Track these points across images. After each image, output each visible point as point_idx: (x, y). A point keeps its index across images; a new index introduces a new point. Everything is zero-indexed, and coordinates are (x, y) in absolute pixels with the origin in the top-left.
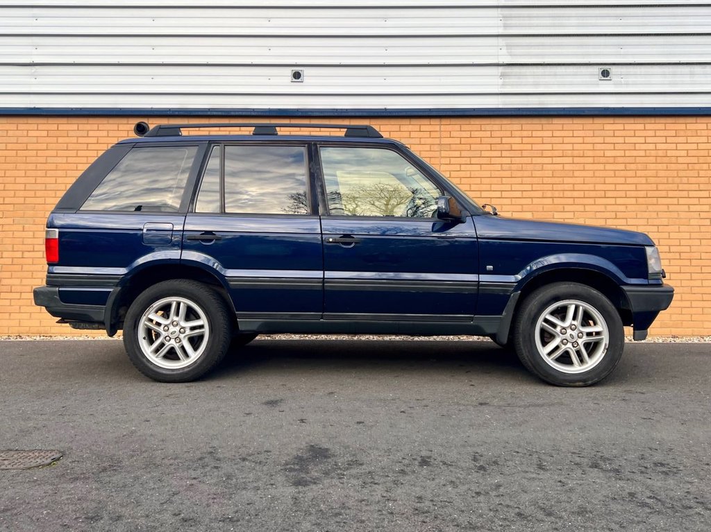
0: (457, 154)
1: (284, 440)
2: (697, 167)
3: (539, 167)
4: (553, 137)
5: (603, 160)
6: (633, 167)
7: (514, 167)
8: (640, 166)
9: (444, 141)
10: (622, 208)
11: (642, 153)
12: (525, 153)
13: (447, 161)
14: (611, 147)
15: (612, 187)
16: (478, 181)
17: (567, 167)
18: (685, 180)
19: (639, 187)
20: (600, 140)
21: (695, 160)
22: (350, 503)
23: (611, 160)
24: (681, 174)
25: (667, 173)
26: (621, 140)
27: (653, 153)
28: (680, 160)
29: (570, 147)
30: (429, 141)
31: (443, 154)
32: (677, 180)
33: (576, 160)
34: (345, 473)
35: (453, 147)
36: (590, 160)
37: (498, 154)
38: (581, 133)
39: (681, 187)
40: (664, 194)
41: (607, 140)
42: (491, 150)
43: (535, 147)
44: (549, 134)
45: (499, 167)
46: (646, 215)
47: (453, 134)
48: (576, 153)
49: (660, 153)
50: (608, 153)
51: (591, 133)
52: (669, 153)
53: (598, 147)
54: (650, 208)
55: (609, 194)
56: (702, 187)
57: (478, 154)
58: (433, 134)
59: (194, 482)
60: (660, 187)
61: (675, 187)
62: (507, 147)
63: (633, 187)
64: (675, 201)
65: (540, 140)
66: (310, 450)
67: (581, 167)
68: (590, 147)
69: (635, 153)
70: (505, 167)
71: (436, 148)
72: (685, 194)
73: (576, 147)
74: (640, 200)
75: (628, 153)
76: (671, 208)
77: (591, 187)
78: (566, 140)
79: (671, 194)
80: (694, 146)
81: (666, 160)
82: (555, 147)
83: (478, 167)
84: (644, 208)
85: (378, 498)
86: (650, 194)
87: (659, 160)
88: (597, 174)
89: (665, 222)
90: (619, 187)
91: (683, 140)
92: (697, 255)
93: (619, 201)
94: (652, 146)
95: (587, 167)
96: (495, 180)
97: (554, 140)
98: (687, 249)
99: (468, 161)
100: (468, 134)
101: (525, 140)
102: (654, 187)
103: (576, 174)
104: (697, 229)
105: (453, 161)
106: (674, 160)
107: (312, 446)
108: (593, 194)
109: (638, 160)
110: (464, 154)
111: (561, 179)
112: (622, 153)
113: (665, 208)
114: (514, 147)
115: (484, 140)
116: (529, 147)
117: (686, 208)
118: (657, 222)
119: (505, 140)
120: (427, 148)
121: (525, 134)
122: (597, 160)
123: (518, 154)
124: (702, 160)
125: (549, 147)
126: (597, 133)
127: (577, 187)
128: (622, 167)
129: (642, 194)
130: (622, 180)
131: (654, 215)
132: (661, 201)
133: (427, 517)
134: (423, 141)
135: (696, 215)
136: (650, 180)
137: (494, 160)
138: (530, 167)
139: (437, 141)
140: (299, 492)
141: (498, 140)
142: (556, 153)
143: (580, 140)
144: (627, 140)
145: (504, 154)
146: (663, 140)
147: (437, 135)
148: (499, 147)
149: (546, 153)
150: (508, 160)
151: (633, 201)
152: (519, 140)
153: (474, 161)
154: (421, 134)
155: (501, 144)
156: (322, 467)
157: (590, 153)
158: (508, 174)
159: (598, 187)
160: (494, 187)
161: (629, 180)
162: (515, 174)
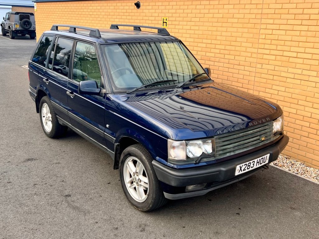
7: (309, 34)
16: (282, 43)
37: (299, 22)
45: (298, 33)
62: (307, 17)
70: (303, 33)
83: (283, 32)
96: (294, 44)
114: (312, 17)
137: (296, 28)
145: (304, 22)
148: (301, 17)
150: (305, 28)
153: (282, 27)
158: (304, 39)
160: (293, 49)
162: (309, 39)
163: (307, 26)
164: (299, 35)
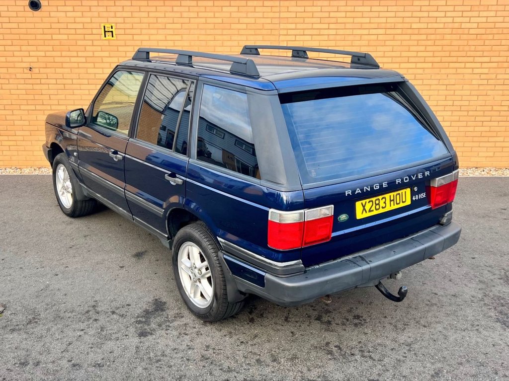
0: (293, 26)
1: (140, 294)
2: (484, 37)
3: (358, 38)
4: (371, 11)
5: (410, 31)
6: (433, 37)
7: (338, 37)
8: (438, 37)
9: (283, 15)
10: (420, 71)
11: (441, 26)
12: (348, 26)
13: (284, 32)
14: (417, 20)
15: (414, 54)
17: (380, 37)
18: (473, 48)
19: (436, 54)
20: (409, 14)
21: (483, 31)
22: (168, 352)
23: (416, 31)
24: (471, 43)
25: (460, 43)
26: (426, 14)
27: (451, 26)
28: (472, 31)
29: (384, 20)
30: (271, 15)
31: (282, 26)
32: (467, 48)
33: (389, 31)
34: (171, 325)
35: (290, 20)
36: (399, 31)
37: (326, 26)
38: (394, 9)
39: (469, 54)
40: (454, 59)
41: (415, 14)
42: (321, 23)
43: (356, 20)
44: (368, 9)
46: (438, 77)
47: (291, 9)
48: (388, 26)
49: (456, 25)
50: (414, 26)
51: (401, 9)
52: (463, 26)
53: (407, 20)
54: (443, 71)
55: (412, 60)
56: (485, 54)
57: (310, 26)
58: (274, 9)
59: (82, 333)
60: (453, 54)
61: (464, 54)
62: (334, 20)
63: (431, 54)
64: (462, 65)
65: (360, 14)
66: (154, 304)
67: (391, 37)
68: (400, 20)
69: (436, 26)
70: (331, 37)
71: (276, 21)
72: (471, 59)
73: (389, 20)
74: (436, 65)
75: (430, 26)
76: (459, 71)
77: (398, 54)
78: (382, 14)
79: (460, 59)
80: (484, 20)
81: (460, 31)
82: (373, 20)
83: (309, 38)
84: (437, 71)
85: (184, 347)
86: (444, 59)
87: (455, 31)
88: (404, 43)
89: (453, 82)
90: (420, 54)
91: (476, 14)
92: (474, 108)
93: (419, 65)
94: (450, 20)
95: (397, 37)
97: (372, 14)
98: (467, 103)
99: (301, 32)
100: (302, 9)
101: (349, 14)
102: (447, 54)
103: (388, 43)
104: (476, 87)
105: (290, 32)
106: (466, 31)
107: (156, 300)
108: (399, 60)
109: (438, 31)
110: (299, 26)
111: (375, 48)
112: (425, 26)
113: (454, 71)
114: (340, 20)
115: (316, 15)
116: (351, 20)
117: (470, 71)
118: (446, 82)
119: (332, 15)
120: (269, 21)
121: (349, 9)
122: (405, 31)
123: (342, 26)
124: (488, 31)
125: (367, 20)
126: (407, 8)
127: (387, 54)
128: (424, 37)
129: (438, 59)
130: (423, 48)
131: (445, 76)
132: (452, 65)
133: (207, 362)
134: (266, 15)
135: (477, 76)
136: (446, 48)
137: (323, 32)
138: (351, 38)
139: (277, 15)
140: (141, 342)
141: (327, 15)
142: (373, 26)
143: (393, 14)
144: (431, 14)
145: (332, 26)
146: (460, 14)
147: (277, 9)
148: (327, 20)
149: (365, 26)
150: (333, 32)
151: (430, 65)
152: (343, 14)
153: (306, 32)
154: (265, 9)
155: (329, 17)
156: (158, 319)
157: (400, 26)
159: (404, 54)
161: (429, 48)
163: (335, 30)
164: (327, 39)
